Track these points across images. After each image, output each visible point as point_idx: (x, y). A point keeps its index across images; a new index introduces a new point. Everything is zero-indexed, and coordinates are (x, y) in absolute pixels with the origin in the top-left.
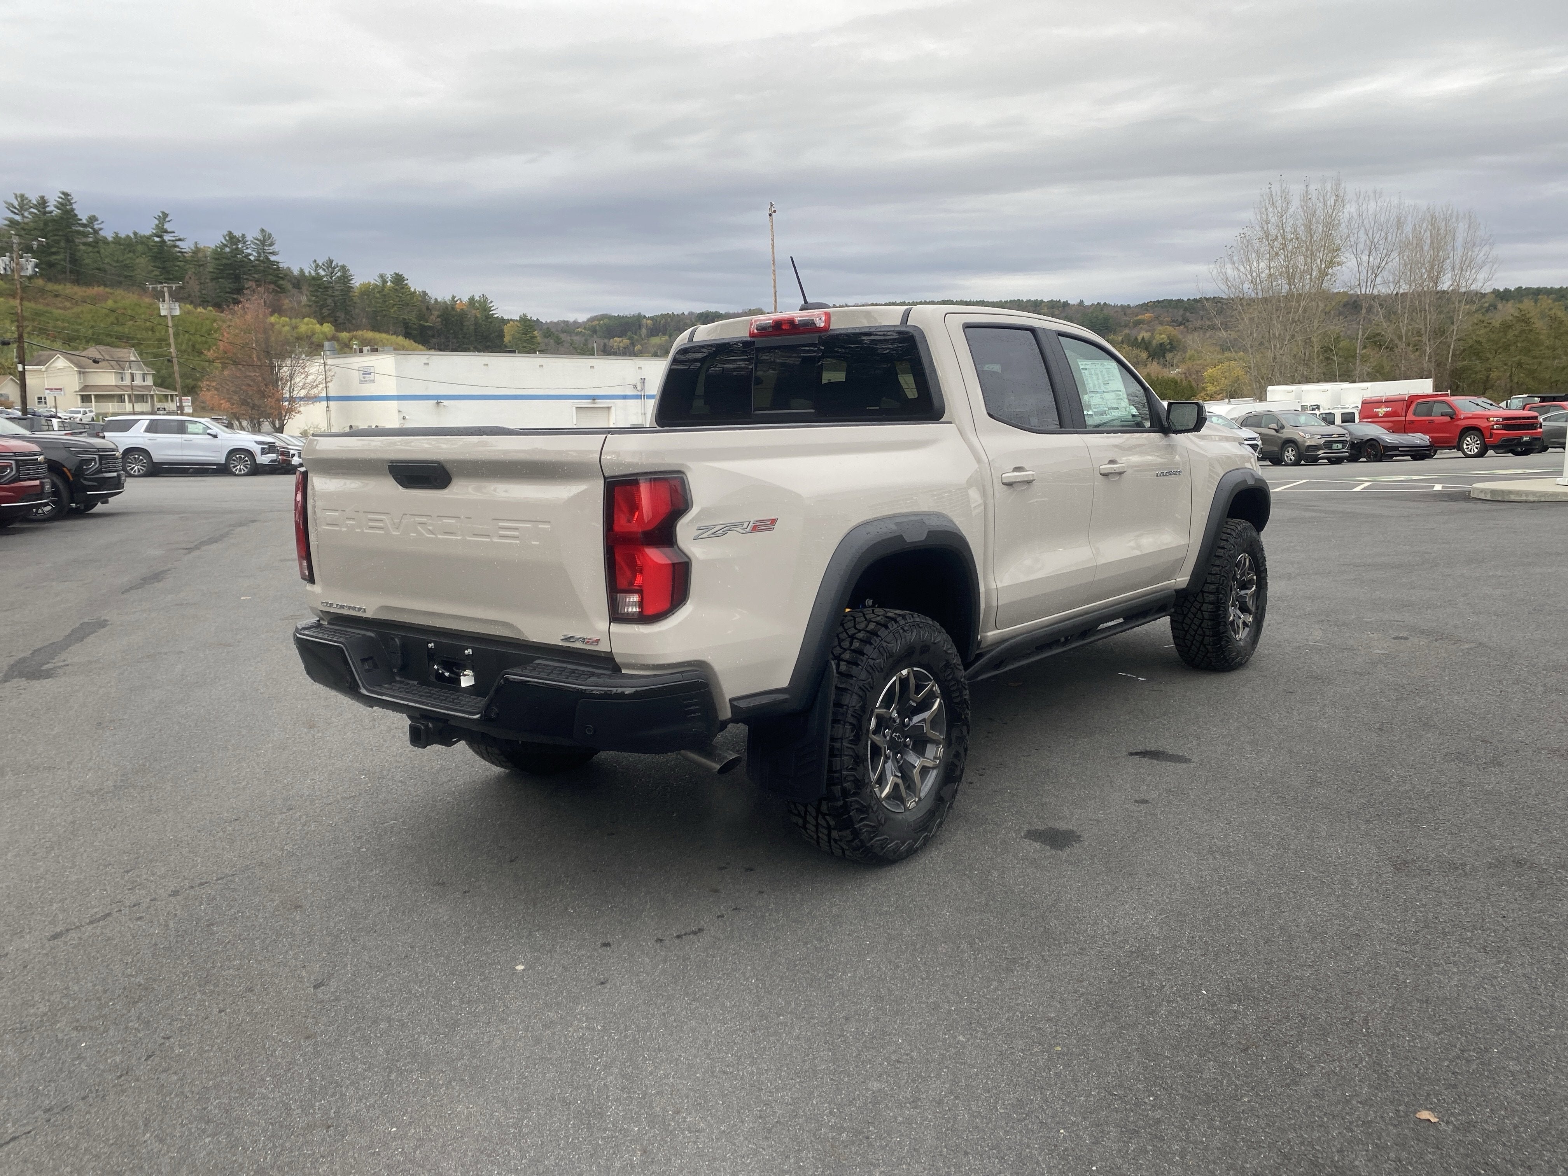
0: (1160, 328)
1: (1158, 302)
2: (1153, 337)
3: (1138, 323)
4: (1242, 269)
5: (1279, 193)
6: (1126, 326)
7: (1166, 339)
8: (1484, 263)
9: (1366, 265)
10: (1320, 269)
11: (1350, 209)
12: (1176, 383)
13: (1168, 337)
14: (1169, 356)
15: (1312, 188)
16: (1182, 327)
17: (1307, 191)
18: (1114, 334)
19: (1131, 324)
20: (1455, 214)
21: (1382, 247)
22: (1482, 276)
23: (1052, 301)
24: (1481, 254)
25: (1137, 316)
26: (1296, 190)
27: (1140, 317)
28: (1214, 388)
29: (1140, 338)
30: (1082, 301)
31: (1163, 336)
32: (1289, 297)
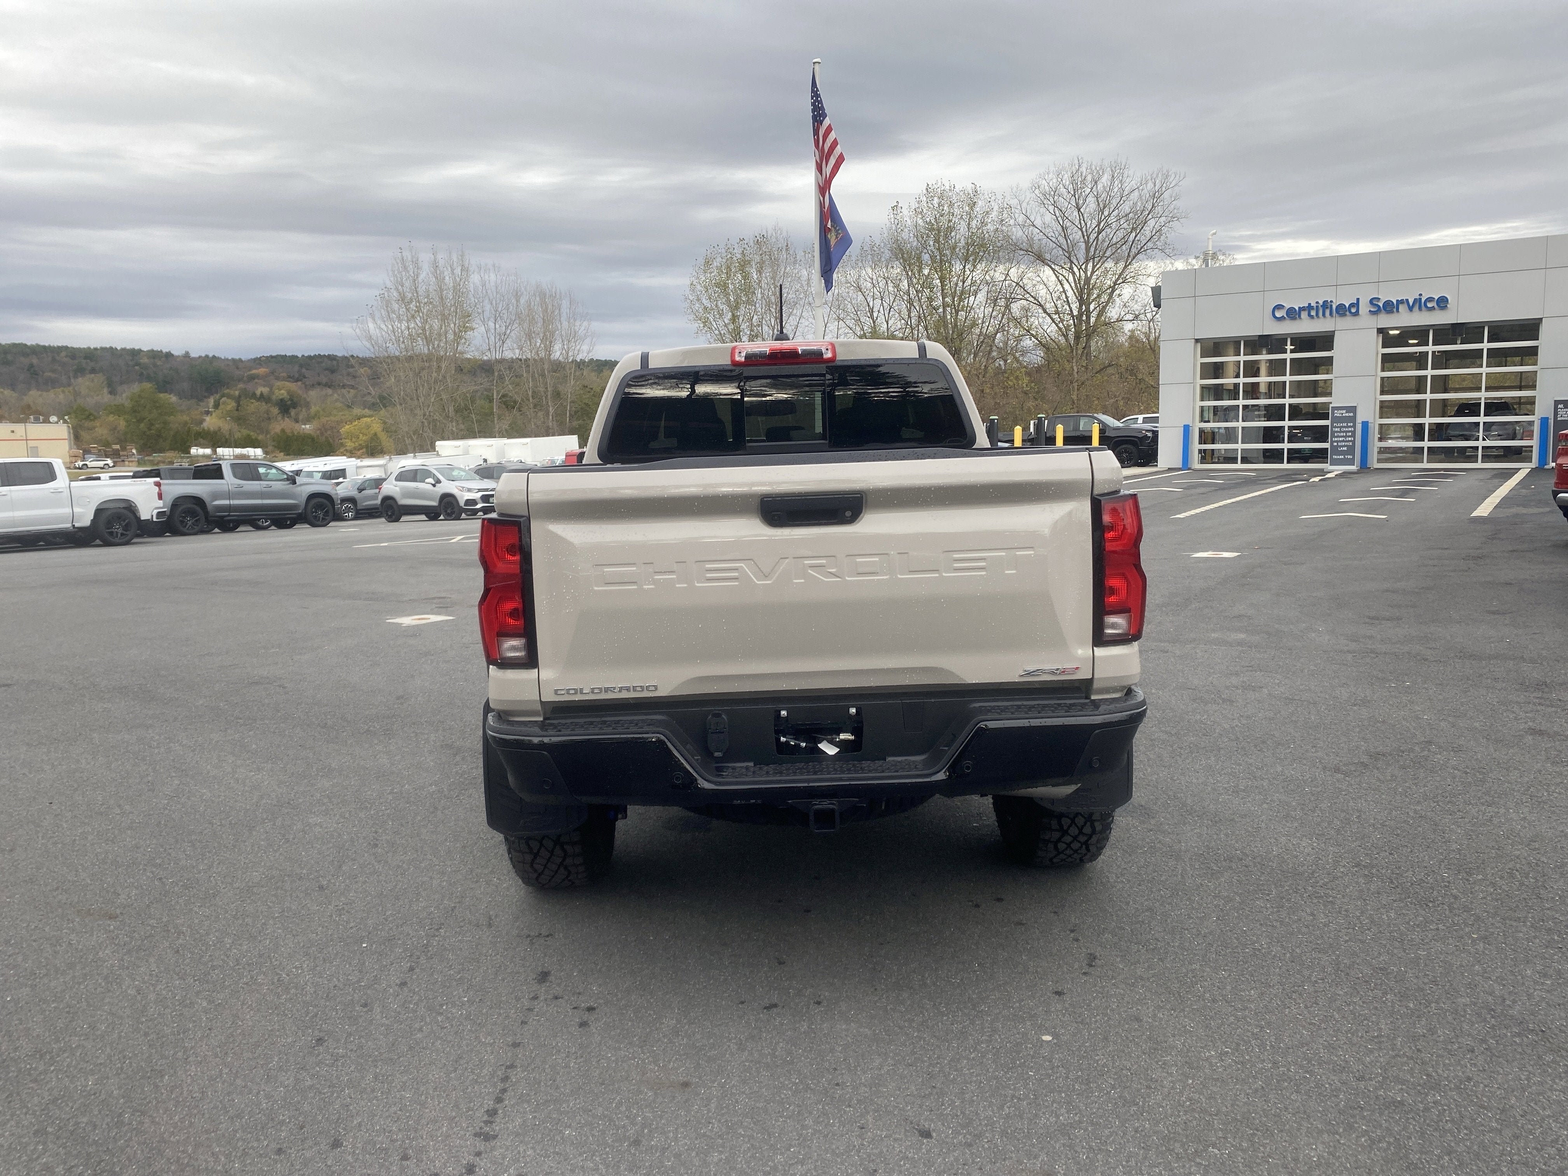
0: (279, 383)
1: (272, 357)
2: (272, 392)
3: (252, 378)
4: (383, 326)
5: (410, 258)
6: (240, 380)
7: (286, 394)
8: (586, 336)
9: (493, 331)
10: (455, 333)
11: (475, 278)
12: (313, 439)
13: (288, 393)
14: (293, 412)
15: (440, 256)
16: (299, 383)
17: (435, 260)
18: (228, 388)
19: (245, 379)
20: (558, 291)
21: (505, 316)
22: (585, 347)
23: (153, 351)
24: (581, 327)
25: (250, 370)
26: (425, 258)
27: (254, 372)
28: (353, 445)
29: (258, 393)
30: (187, 353)
31: (282, 391)
32: (429, 358)
